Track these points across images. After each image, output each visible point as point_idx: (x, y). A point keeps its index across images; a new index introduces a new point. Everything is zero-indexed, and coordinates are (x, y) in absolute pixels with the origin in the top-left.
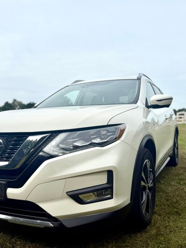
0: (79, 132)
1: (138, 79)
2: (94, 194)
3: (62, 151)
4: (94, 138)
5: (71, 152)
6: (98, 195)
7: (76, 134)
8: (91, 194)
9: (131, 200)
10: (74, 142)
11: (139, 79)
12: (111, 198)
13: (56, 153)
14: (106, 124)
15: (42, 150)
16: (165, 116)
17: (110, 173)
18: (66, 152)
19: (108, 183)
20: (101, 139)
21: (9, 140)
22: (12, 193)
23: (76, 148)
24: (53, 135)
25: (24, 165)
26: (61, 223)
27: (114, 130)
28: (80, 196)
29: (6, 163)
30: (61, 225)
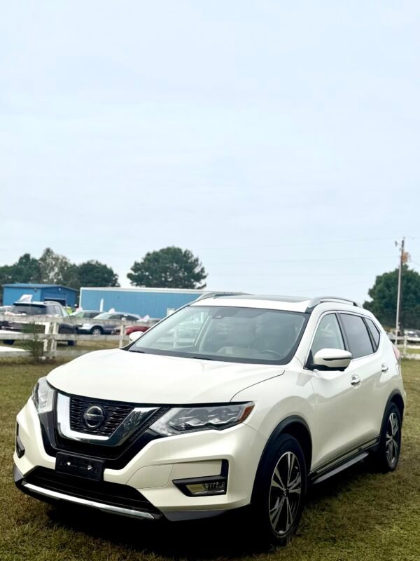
0: (194, 409)
1: (306, 313)
2: (205, 487)
3: (171, 431)
4: (212, 418)
5: (183, 433)
6: (209, 489)
7: (191, 411)
8: (201, 485)
9: (251, 502)
10: (188, 420)
11: (308, 313)
12: (224, 493)
13: (164, 432)
14: (228, 401)
15: (148, 426)
16: (354, 378)
17: (225, 463)
18: (176, 432)
19: (222, 475)
20: (221, 419)
21: (109, 409)
22: (110, 475)
23: (189, 428)
24: (163, 409)
25: (127, 442)
26: (164, 516)
27: (238, 410)
28: (188, 486)
29: (106, 438)
30: (163, 517)
